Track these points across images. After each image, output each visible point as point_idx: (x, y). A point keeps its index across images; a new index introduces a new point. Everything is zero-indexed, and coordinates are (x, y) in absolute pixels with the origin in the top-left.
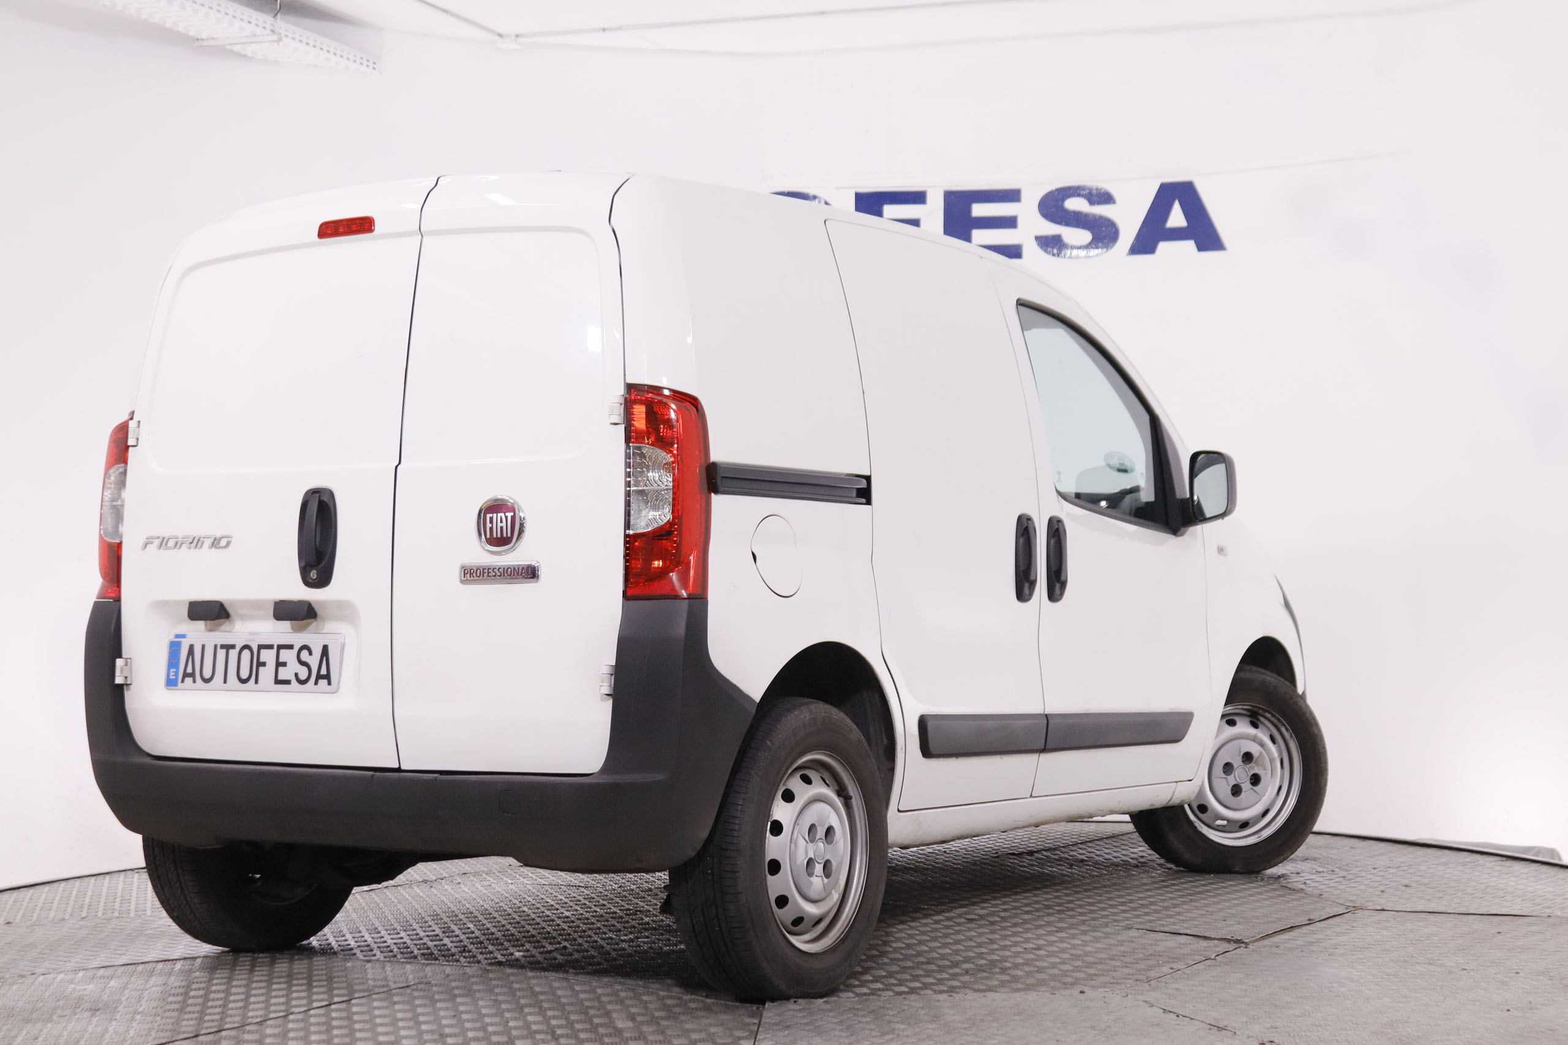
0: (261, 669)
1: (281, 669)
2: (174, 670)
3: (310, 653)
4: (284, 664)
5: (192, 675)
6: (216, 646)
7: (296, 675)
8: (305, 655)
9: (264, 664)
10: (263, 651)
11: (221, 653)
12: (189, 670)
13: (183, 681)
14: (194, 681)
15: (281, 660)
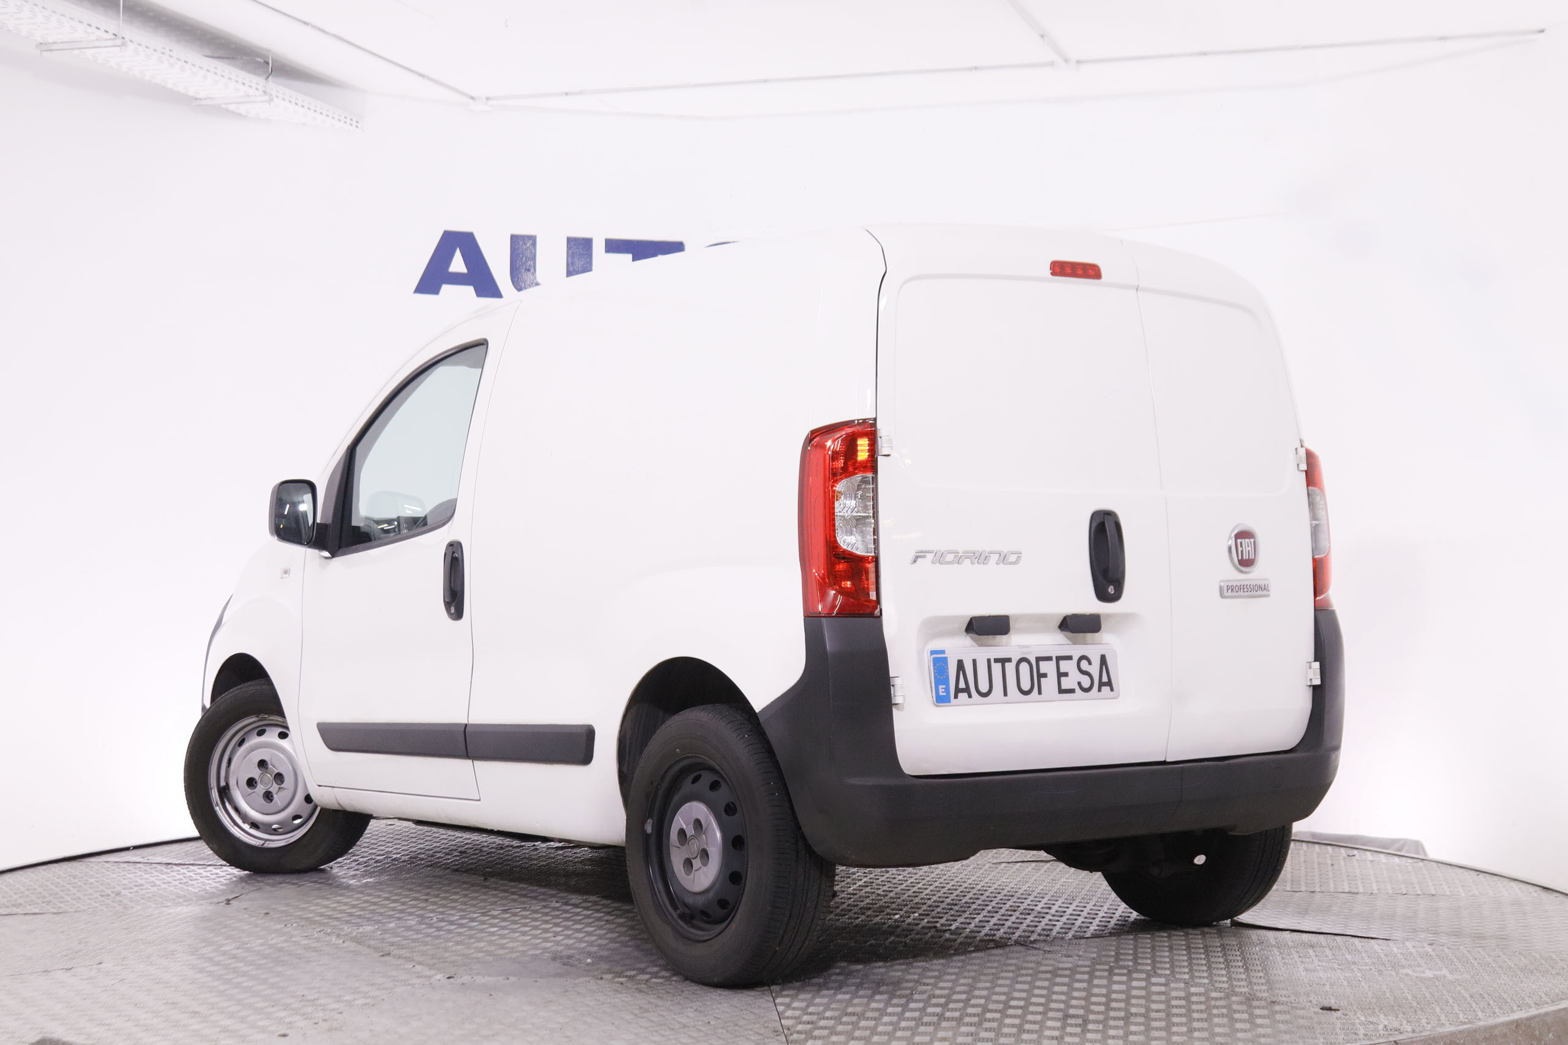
0: (1043, 680)
1: (1063, 679)
2: (944, 686)
3: (1090, 663)
4: (1066, 675)
5: (967, 690)
6: (989, 661)
7: (1079, 683)
8: (1084, 665)
9: (1045, 675)
10: (1042, 663)
11: (997, 668)
12: (962, 685)
13: (956, 697)
14: (970, 696)
15: (1062, 670)
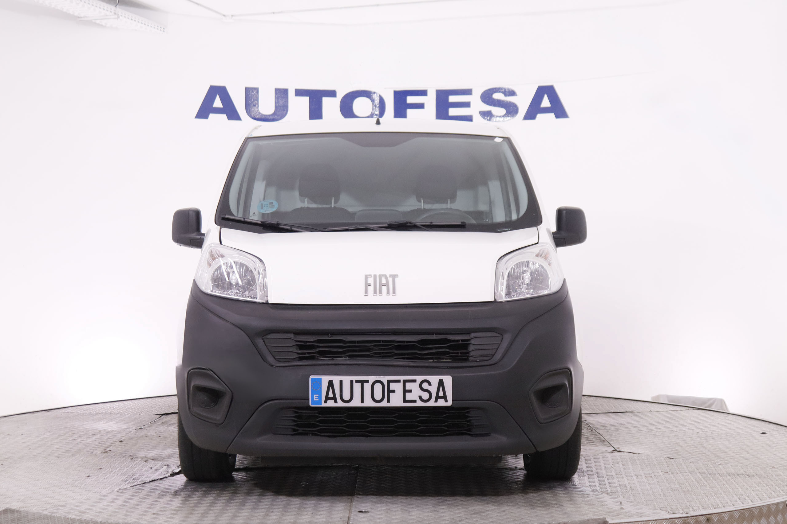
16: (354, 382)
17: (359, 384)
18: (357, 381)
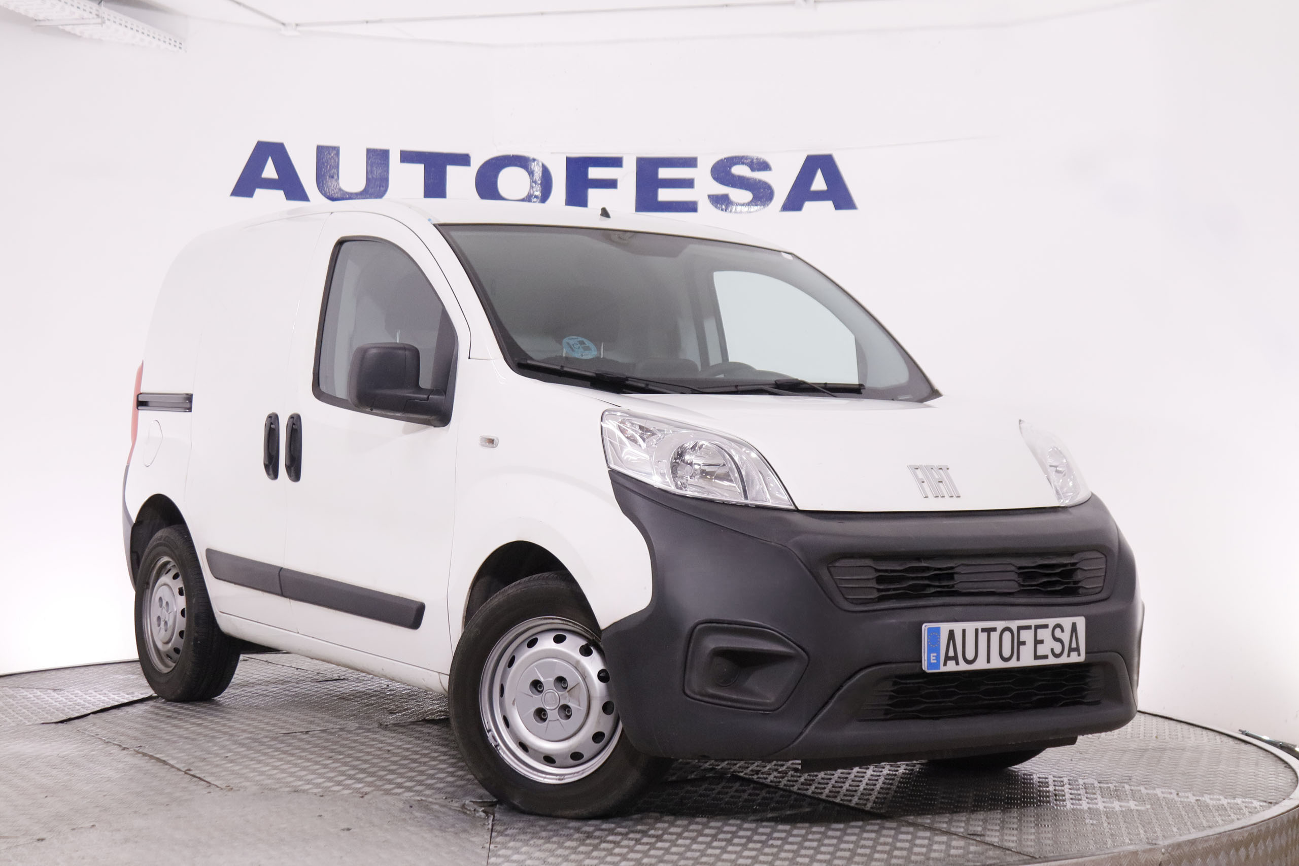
16: (980, 631)
17: (986, 634)
18: (983, 630)
